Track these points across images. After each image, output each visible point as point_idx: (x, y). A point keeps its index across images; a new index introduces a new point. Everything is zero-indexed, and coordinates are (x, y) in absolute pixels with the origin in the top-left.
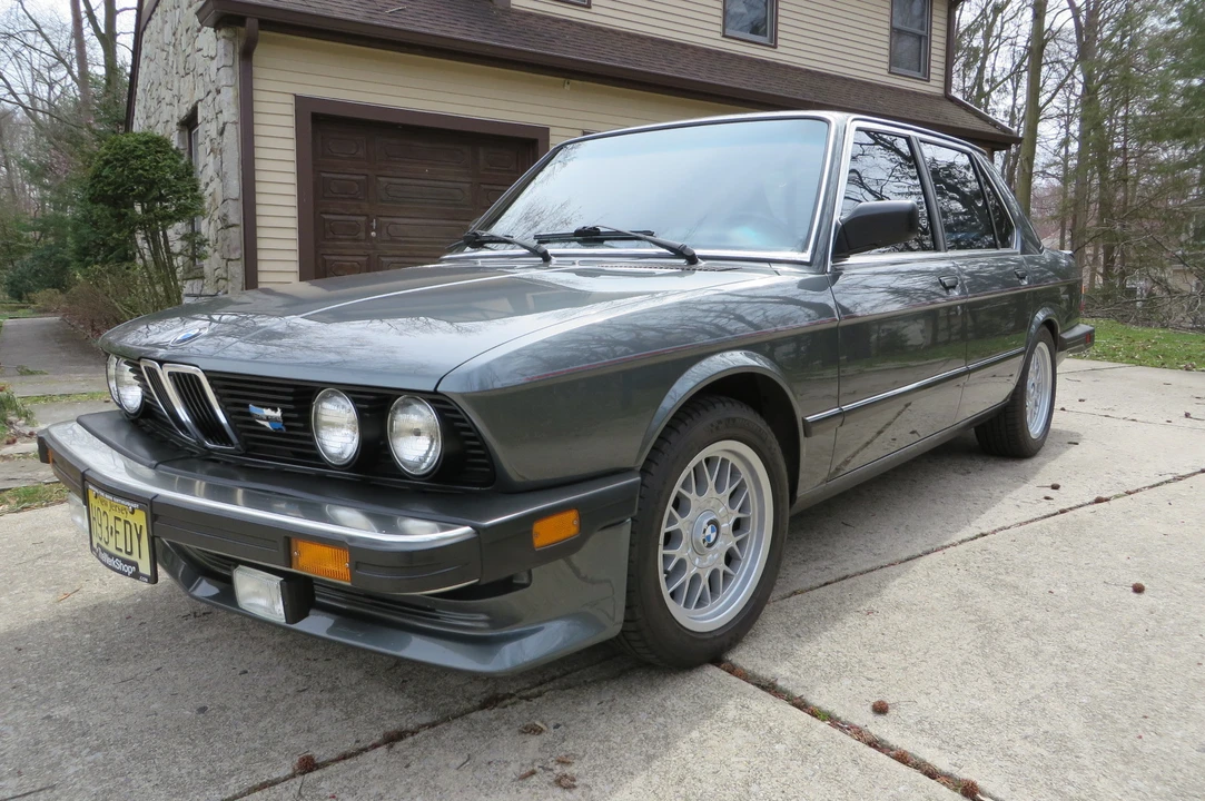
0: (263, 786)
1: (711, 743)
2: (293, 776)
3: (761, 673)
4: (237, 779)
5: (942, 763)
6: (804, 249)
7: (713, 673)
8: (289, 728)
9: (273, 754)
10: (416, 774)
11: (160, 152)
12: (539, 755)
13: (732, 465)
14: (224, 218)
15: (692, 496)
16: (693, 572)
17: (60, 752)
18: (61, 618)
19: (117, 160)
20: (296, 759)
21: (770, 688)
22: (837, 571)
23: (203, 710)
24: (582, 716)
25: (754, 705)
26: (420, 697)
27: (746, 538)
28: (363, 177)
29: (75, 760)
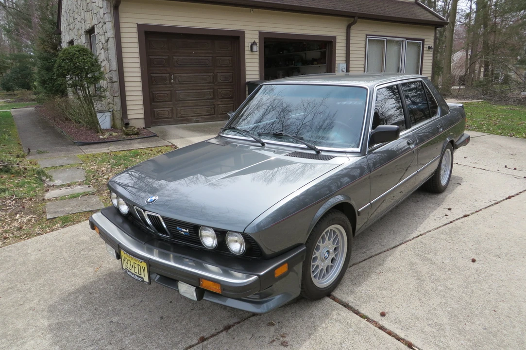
1: (329, 328)
2: (198, 343)
3: (344, 300)
5: (402, 336)
6: (358, 147)
7: (328, 300)
8: (192, 325)
9: (190, 335)
10: (237, 342)
11: (85, 55)
12: (275, 334)
13: (333, 231)
14: (111, 78)
15: (321, 244)
16: (321, 268)
17: (121, 335)
18: (100, 279)
20: (199, 337)
21: (347, 306)
22: (369, 254)
23: (162, 318)
24: (287, 318)
25: (343, 314)
26: (232, 312)
27: (338, 253)
29: (127, 338)
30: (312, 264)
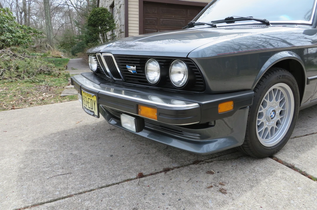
0: (128, 180)
1: (273, 184)
2: (137, 178)
3: (288, 162)
4: (121, 177)
6: (309, 20)
7: (270, 160)
8: (135, 164)
9: (131, 171)
10: (174, 182)
11: (105, 12)
12: (213, 181)
13: (281, 92)
14: (120, 30)
15: (268, 101)
16: (266, 126)
17: (74, 164)
18: (77, 128)
19: (95, 15)
20: (138, 173)
21: (292, 167)
22: (309, 131)
23: (112, 156)
24: (226, 170)
25: (287, 173)
26: (174, 159)
27: (283, 117)
28: (156, 19)
29: (77, 166)
30: (257, 119)
